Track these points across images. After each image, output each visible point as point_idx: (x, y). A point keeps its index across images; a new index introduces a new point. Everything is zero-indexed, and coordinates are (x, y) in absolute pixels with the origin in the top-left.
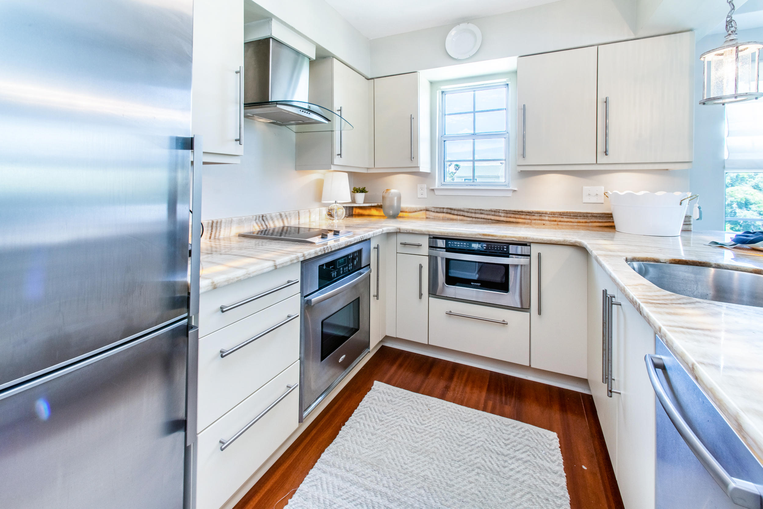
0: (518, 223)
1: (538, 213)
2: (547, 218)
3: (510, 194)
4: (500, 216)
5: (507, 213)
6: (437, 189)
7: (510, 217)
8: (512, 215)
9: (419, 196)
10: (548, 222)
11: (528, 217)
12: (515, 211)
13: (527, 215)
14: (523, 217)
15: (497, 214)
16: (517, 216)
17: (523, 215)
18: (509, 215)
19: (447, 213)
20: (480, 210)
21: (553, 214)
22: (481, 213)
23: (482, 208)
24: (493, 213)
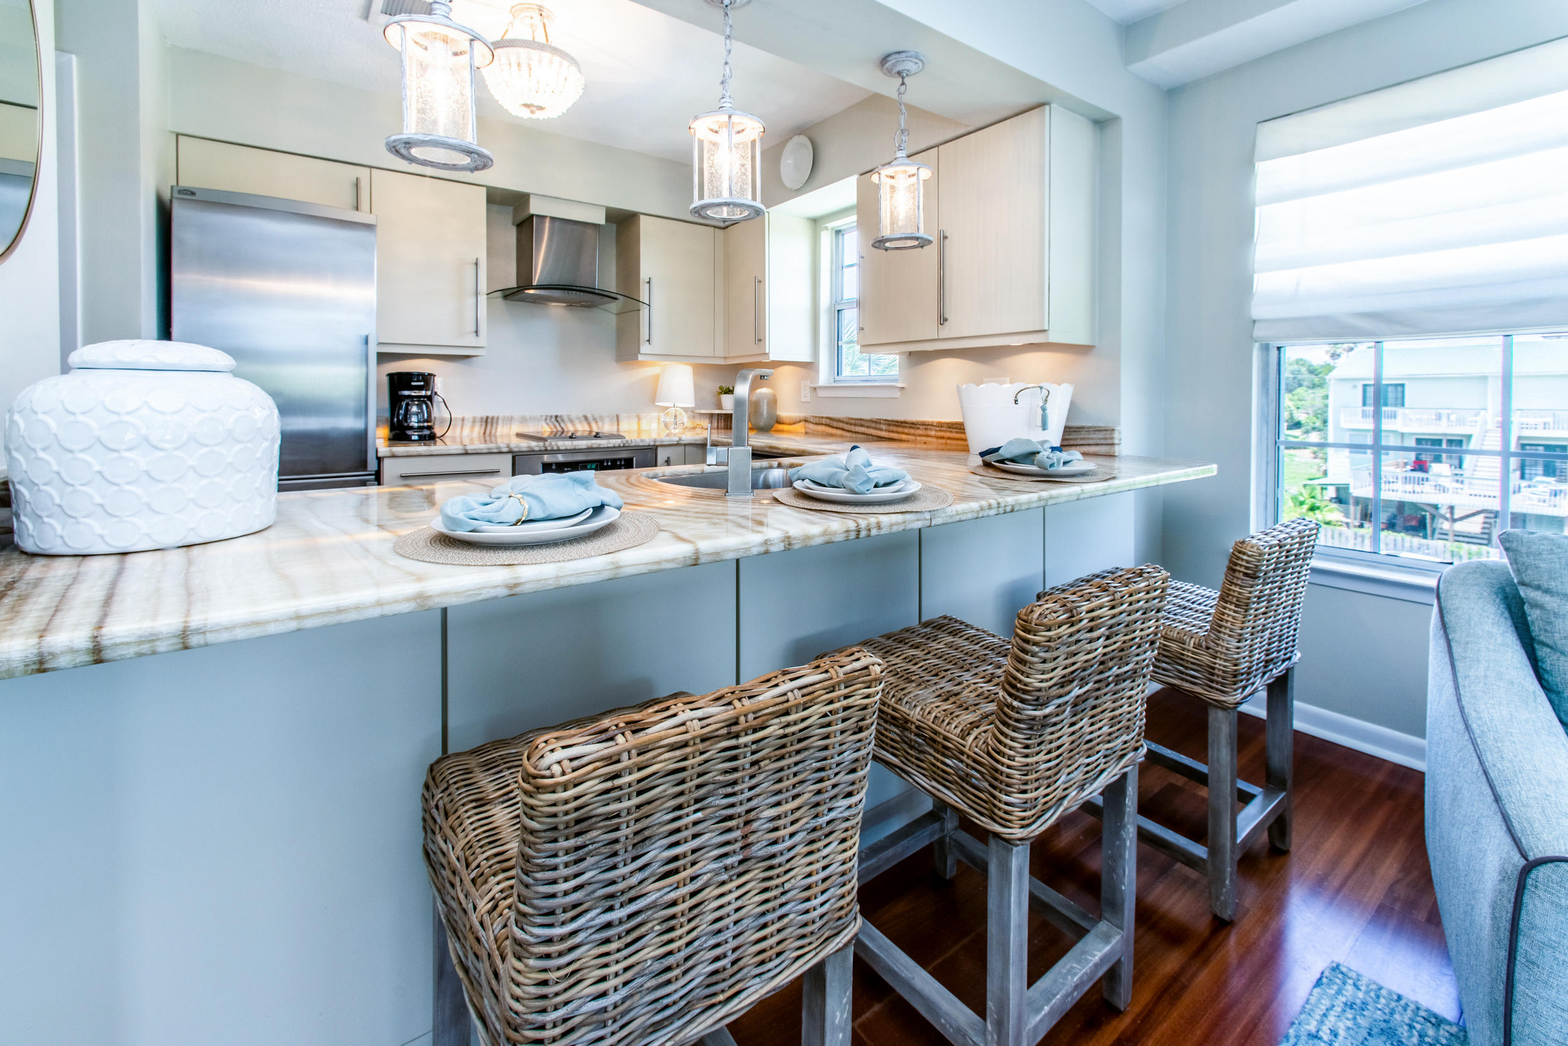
0: (900, 441)
1: (924, 424)
2: (933, 433)
3: (898, 394)
4: (882, 430)
5: (889, 425)
6: (821, 387)
7: (893, 432)
8: (895, 429)
9: (803, 400)
10: (934, 440)
11: (912, 431)
12: (897, 422)
13: (911, 427)
14: (906, 431)
15: (878, 426)
16: (900, 429)
17: (906, 427)
18: (892, 428)
19: (826, 425)
20: (861, 419)
21: (940, 425)
22: (862, 426)
23: (863, 417)
24: (874, 425)
